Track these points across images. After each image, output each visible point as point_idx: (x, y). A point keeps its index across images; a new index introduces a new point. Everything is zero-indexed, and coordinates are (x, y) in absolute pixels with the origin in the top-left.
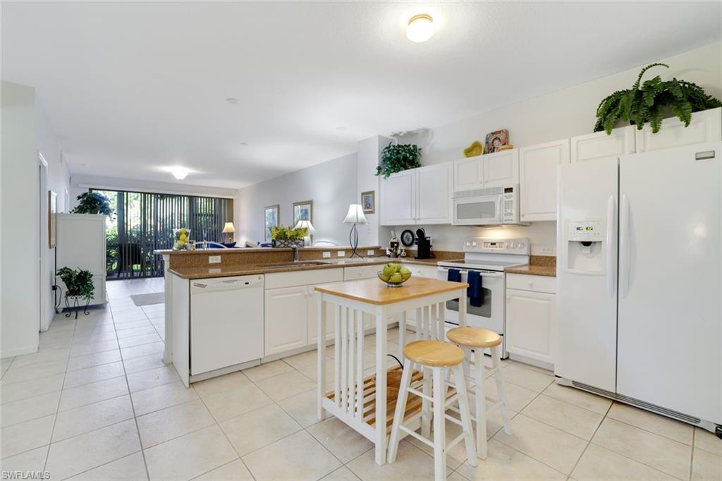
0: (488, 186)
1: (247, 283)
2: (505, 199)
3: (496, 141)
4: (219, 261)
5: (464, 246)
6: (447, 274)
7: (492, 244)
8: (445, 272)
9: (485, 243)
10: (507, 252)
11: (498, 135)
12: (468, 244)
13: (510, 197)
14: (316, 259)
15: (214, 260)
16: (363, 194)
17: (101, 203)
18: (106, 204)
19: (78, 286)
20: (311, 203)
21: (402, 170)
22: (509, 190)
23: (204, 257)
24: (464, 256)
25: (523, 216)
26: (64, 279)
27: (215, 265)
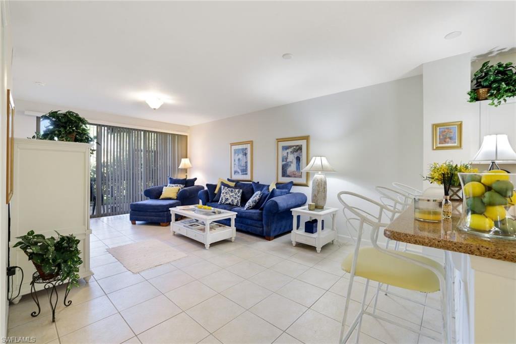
17: (77, 127)
18: (84, 130)
19: (59, 266)
20: (307, 138)
26: (31, 256)
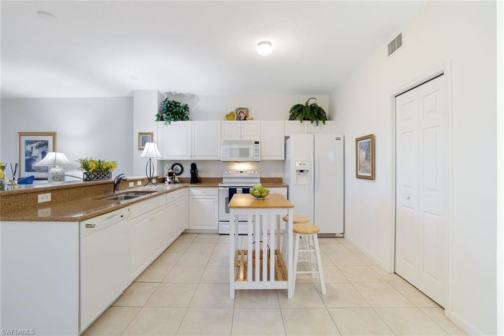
0: (243, 139)
1: (122, 216)
2: (255, 147)
3: (241, 114)
4: (49, 199)
5: (223, 174)
6: (228, 192)
7: (241, 172)
8: (227, 190)
9: (236, 171)
10: (249, 176)
11: (242, 110)
12: (226, 172)
13: (258, 146)
14: (125, 189)
15: (43, 198)
16: (140, 134)
20: (53, 134)
21: (179, 120)
22: (257, 143)
23: (32, 196)
24: (222, 180)
25: (263, 157)
27: (45, 205)
